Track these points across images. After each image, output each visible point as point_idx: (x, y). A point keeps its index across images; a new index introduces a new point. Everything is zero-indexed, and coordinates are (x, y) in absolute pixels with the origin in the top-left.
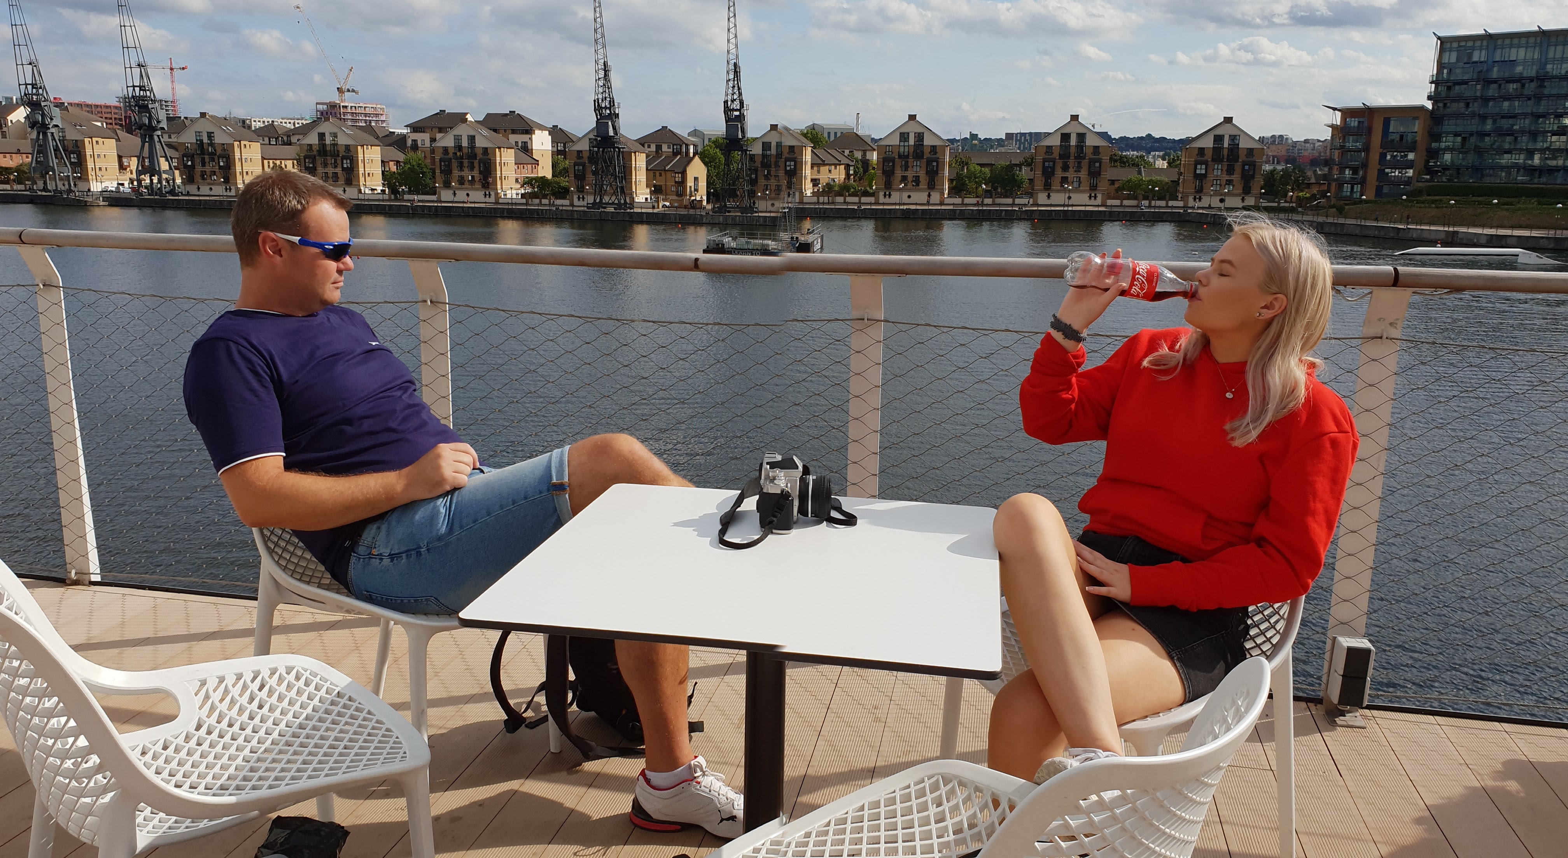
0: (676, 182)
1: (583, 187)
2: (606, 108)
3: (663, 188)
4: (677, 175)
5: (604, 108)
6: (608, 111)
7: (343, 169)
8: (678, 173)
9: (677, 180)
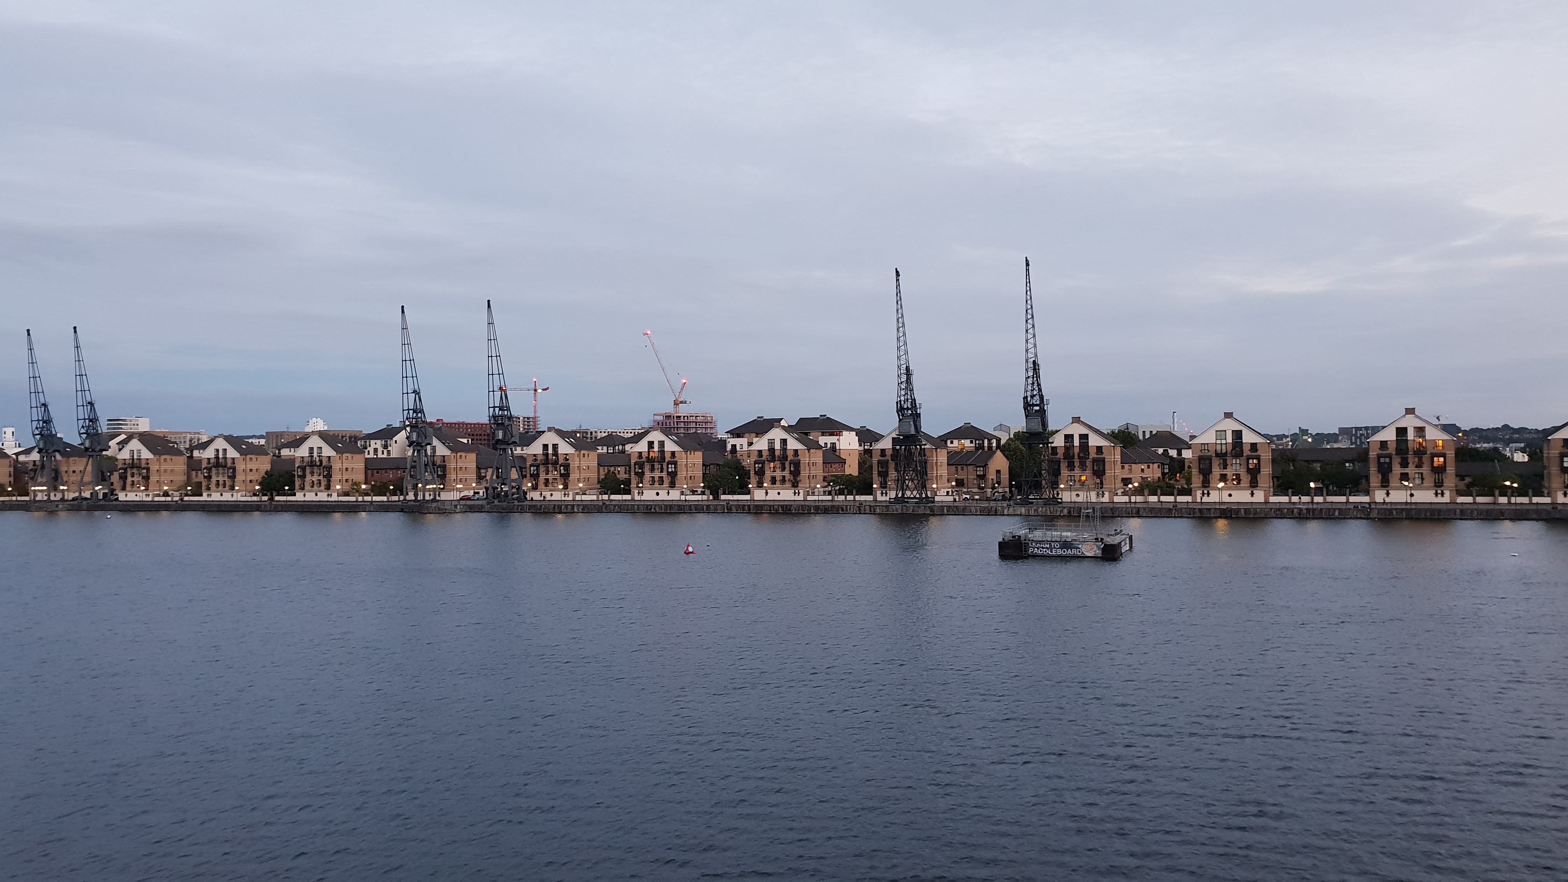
0: (978, 476)
1: (886, 483)
2: (908, 409)
3: (965, 482)
4: (978, 469)
5: (906, 409)
6: (910, 412)
7: (669, 473)
8: (980, 467)
9: (978, 473)
